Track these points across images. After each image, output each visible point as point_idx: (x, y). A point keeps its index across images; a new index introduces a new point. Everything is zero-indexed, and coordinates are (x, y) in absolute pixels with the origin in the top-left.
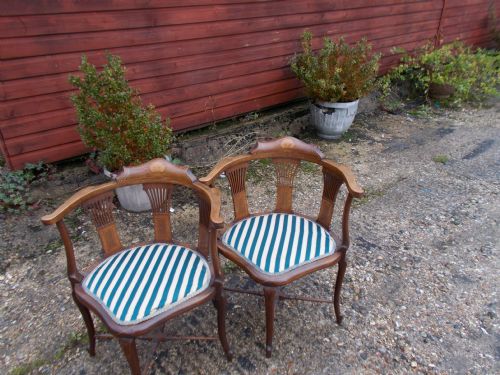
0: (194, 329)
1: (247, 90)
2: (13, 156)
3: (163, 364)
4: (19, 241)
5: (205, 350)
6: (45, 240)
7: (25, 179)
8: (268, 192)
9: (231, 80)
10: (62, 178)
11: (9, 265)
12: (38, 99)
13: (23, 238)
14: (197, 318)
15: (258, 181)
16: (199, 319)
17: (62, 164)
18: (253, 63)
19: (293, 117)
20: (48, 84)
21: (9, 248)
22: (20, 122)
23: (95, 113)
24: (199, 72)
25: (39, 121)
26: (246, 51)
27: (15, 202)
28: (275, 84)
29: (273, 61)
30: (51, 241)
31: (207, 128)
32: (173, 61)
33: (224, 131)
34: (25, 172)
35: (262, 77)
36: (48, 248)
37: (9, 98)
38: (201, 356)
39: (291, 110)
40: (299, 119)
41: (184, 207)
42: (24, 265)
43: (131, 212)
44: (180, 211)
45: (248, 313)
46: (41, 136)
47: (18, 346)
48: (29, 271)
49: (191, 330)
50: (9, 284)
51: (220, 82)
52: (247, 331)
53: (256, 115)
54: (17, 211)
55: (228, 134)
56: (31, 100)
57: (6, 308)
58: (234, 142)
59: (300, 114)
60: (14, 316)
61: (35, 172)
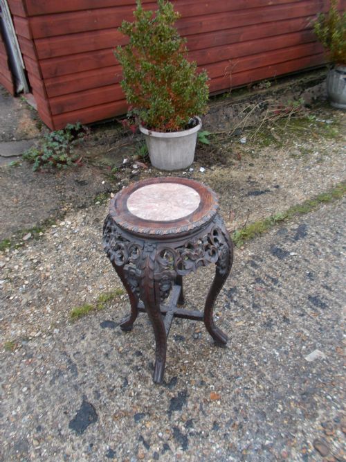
0: (256, 271)
1: (264, 55)
2: (54, 115)
3: (235, 299)
4: (71, 193)
5: (272, 289)
6: (92, 193)
7: (66, 139)
8: (293, 156)
9: (250, 44)
10: (96, 139)
11: (65, 213)
12: (78, 57)
13: (73, 190)
14: (256, 262)
15: (279, 147)
16: (259, 263)
17: (95, 126)
18: (273, 24)
19: (304, 86)
20: (87, 41)
21: (63, 199)
22: (62, 81)
23: (145, 63)
24: (222, 33)
25: (78, 81)
26: (268, 10)
27: (62, 158)
28: (291, 49)
29: (292, 23)
30: (97, 194)
31: (221, 95)
32: (200, 20)
33: (239, 98)
34: (65, 132)
35: (281, 41)
36: (96, 200)
37: (53, 56)
38: (270, 294)
39: (302, 79)
40: (310, 89)
41: (213, 168)
42: (79, 214)
43: (163, 171)
44: (209, 171)
45: (306, 260)
46: (79, 96)
47: (96, 278)
48: (85, 218)
49: (253, 272)
50: (70, 229)
51: (241, 45)
52: (310, 275)
53: (269, 84)
54: (65, 166)
55: (243, 101)
56: (71, 58)
57: (75, 248)
58: (248, 110)
59: (311, 84)
60: (84, 254)
61: (74, 132)
